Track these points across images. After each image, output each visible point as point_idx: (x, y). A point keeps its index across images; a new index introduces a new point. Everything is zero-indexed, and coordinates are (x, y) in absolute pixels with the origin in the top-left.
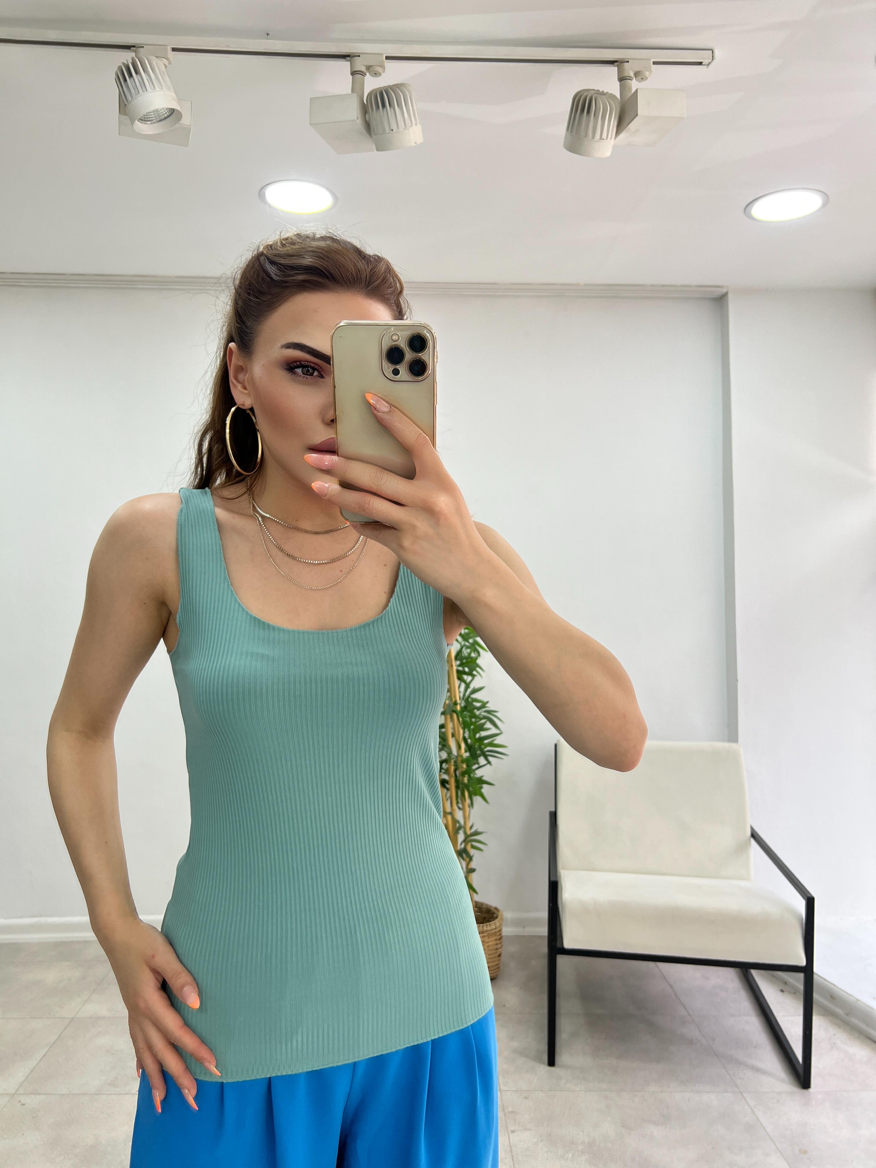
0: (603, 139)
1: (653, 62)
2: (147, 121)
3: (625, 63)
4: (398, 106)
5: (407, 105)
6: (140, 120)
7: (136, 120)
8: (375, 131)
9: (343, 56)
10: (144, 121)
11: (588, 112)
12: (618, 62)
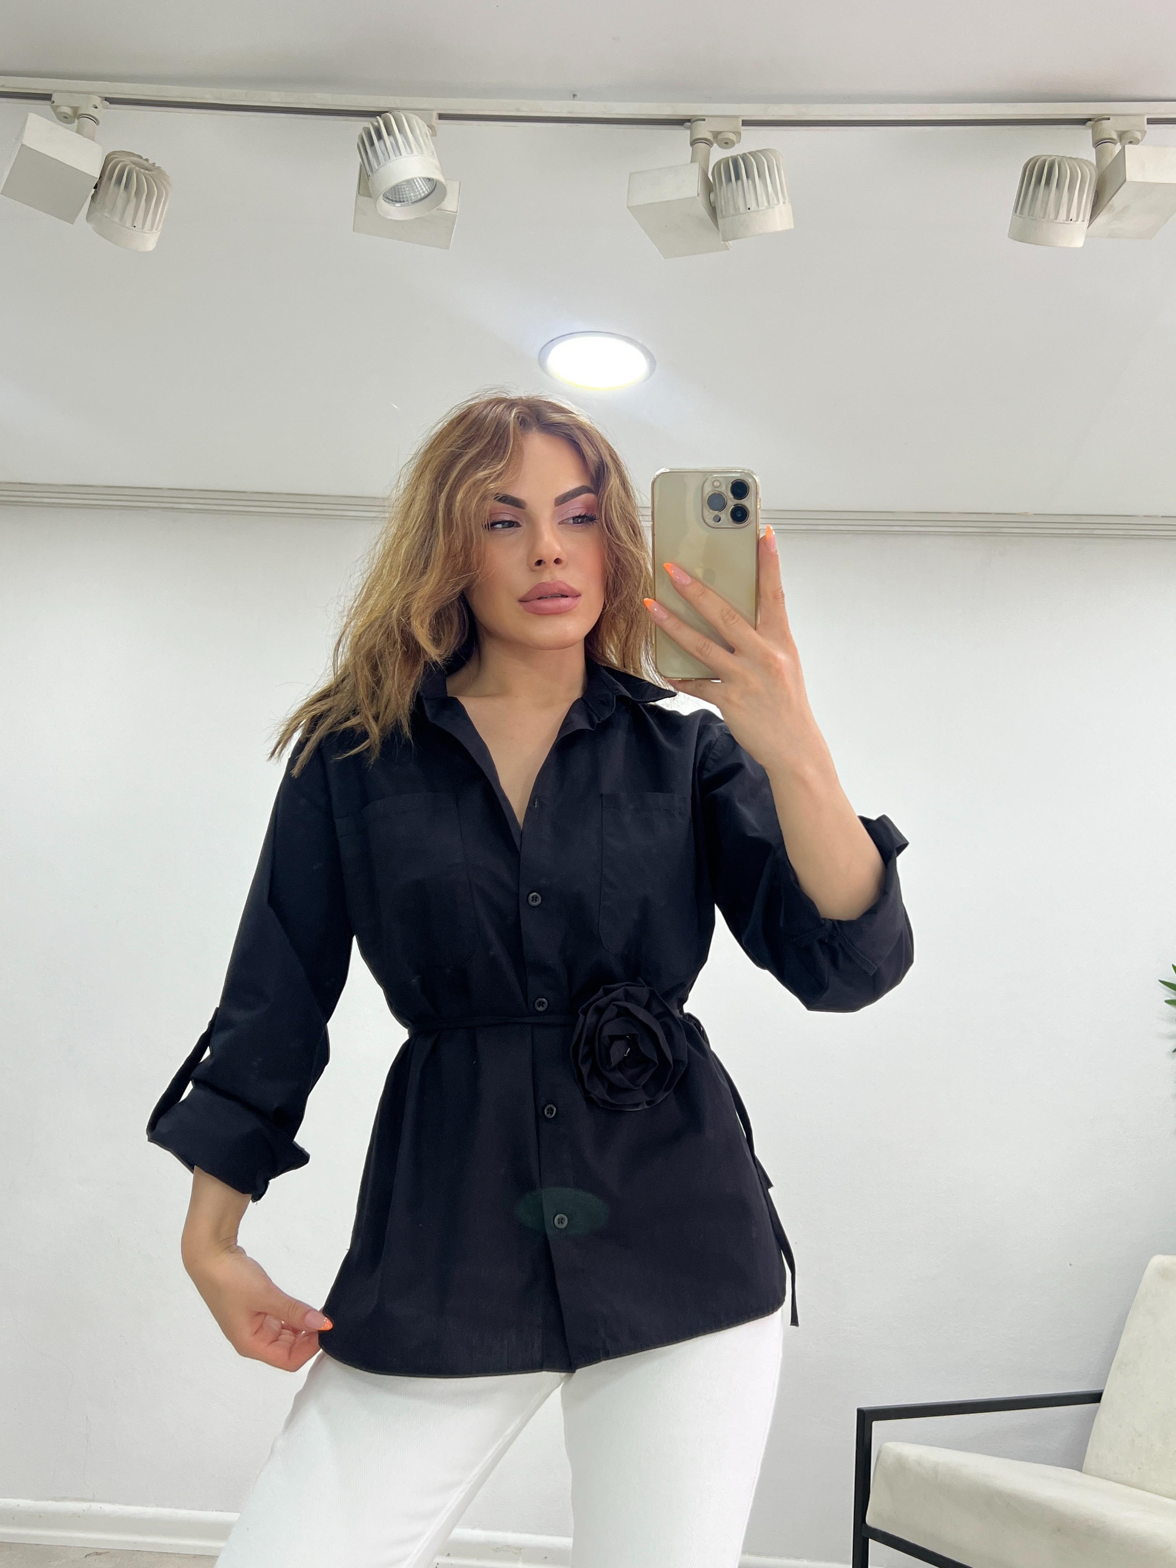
0: (1071, 220)
1: (1148, 119)
2: (396, 201)
3: (1104, 121)
4: (759, 177)
5: (772, 176)
6: (387, 198)
7: (381, 197)
8: (723, 213)
9: (680, 122)
10: (392, 201)
11: (1048, 182)
12: (1093, 121)
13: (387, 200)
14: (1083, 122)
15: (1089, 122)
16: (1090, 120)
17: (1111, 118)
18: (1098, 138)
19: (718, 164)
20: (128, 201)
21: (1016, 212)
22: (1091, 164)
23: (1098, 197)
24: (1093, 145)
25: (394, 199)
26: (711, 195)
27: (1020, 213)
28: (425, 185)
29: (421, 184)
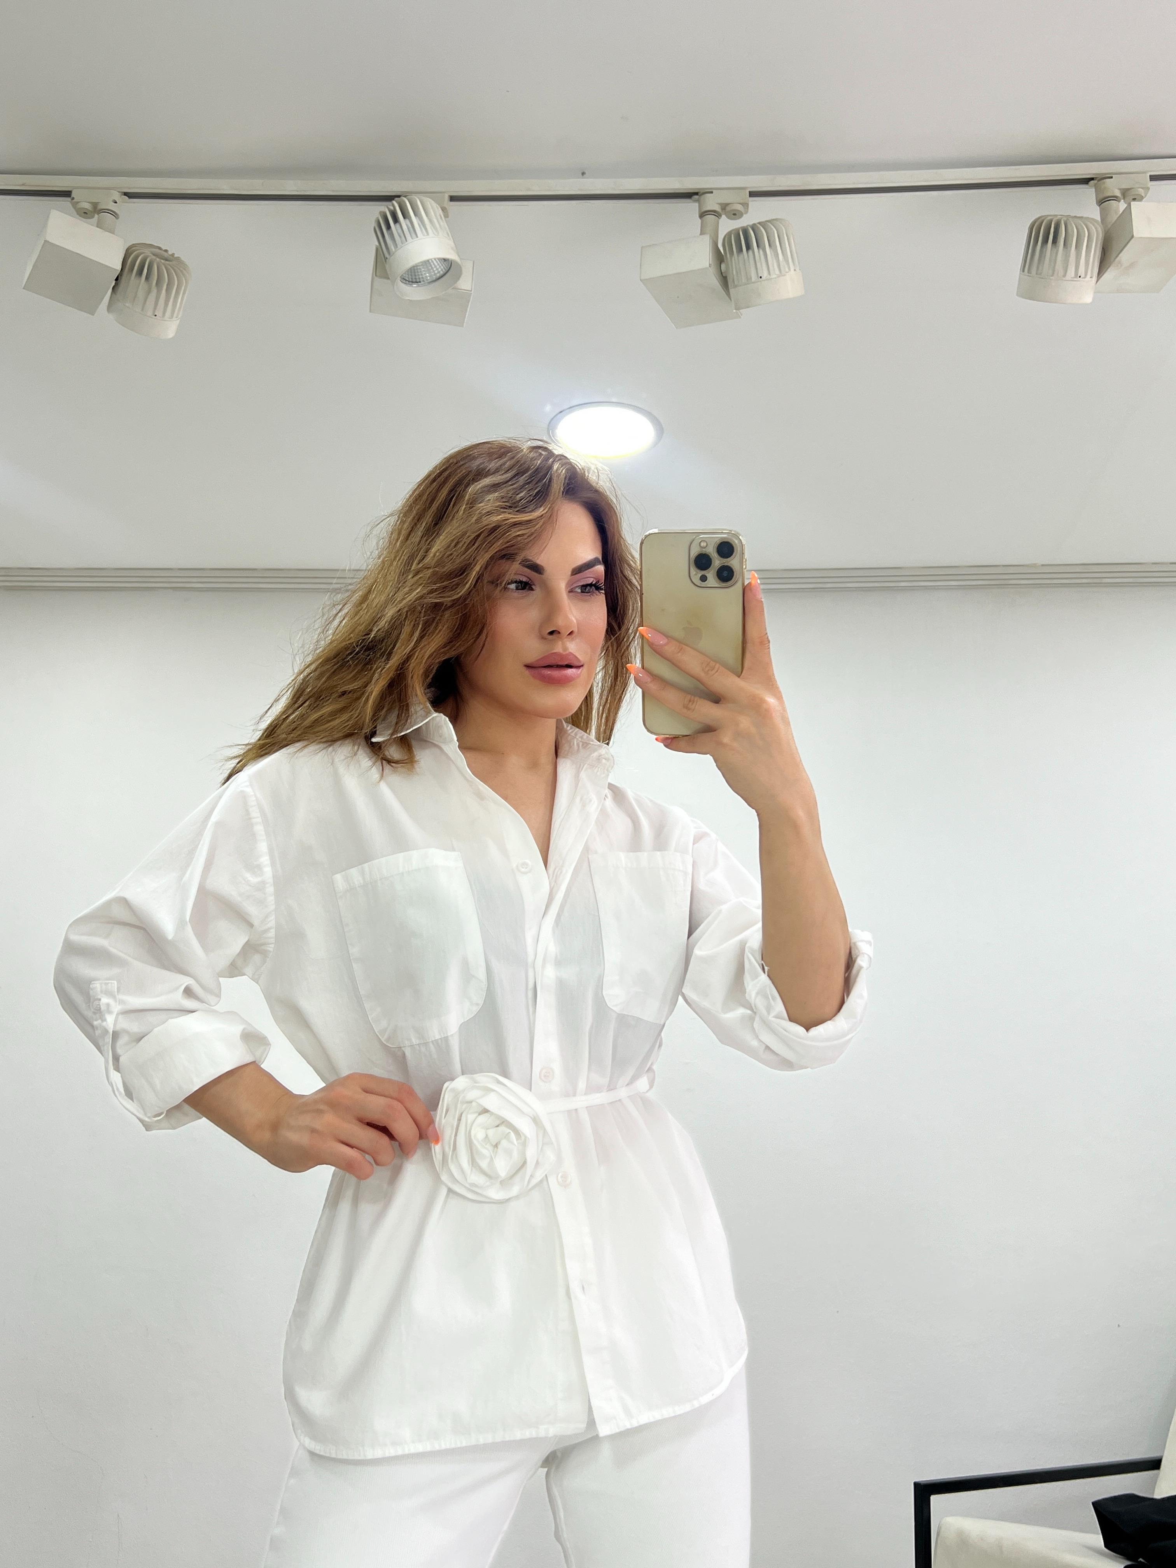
0: (1080, 277)
1: (1150, 176)
2: (412, 282)
3: (1107, 180)
4: (770, 245)
5: (783, 245)
6: (404, 280)
7: (399, 278)
8: (735, 282)
9: (688, 195)
10: (409, 281)
11: (1055, 241)
12: (1095, 180)
13: (404, 281)
14: (1086, 181)
15: (1092, 182)
16: (1092, 179)
17: (1113, 176)
18: (1101, 196)
19: (729, 235)
20: (149, 291)
21: (1023, 271)
22: (1096, 221)
23: (1104, 255)
24: (1097, 203)
25: (410, 280)
26: (722, 266)
27: (1028, 273)
28: (440, 265)
29: (436, 264)
